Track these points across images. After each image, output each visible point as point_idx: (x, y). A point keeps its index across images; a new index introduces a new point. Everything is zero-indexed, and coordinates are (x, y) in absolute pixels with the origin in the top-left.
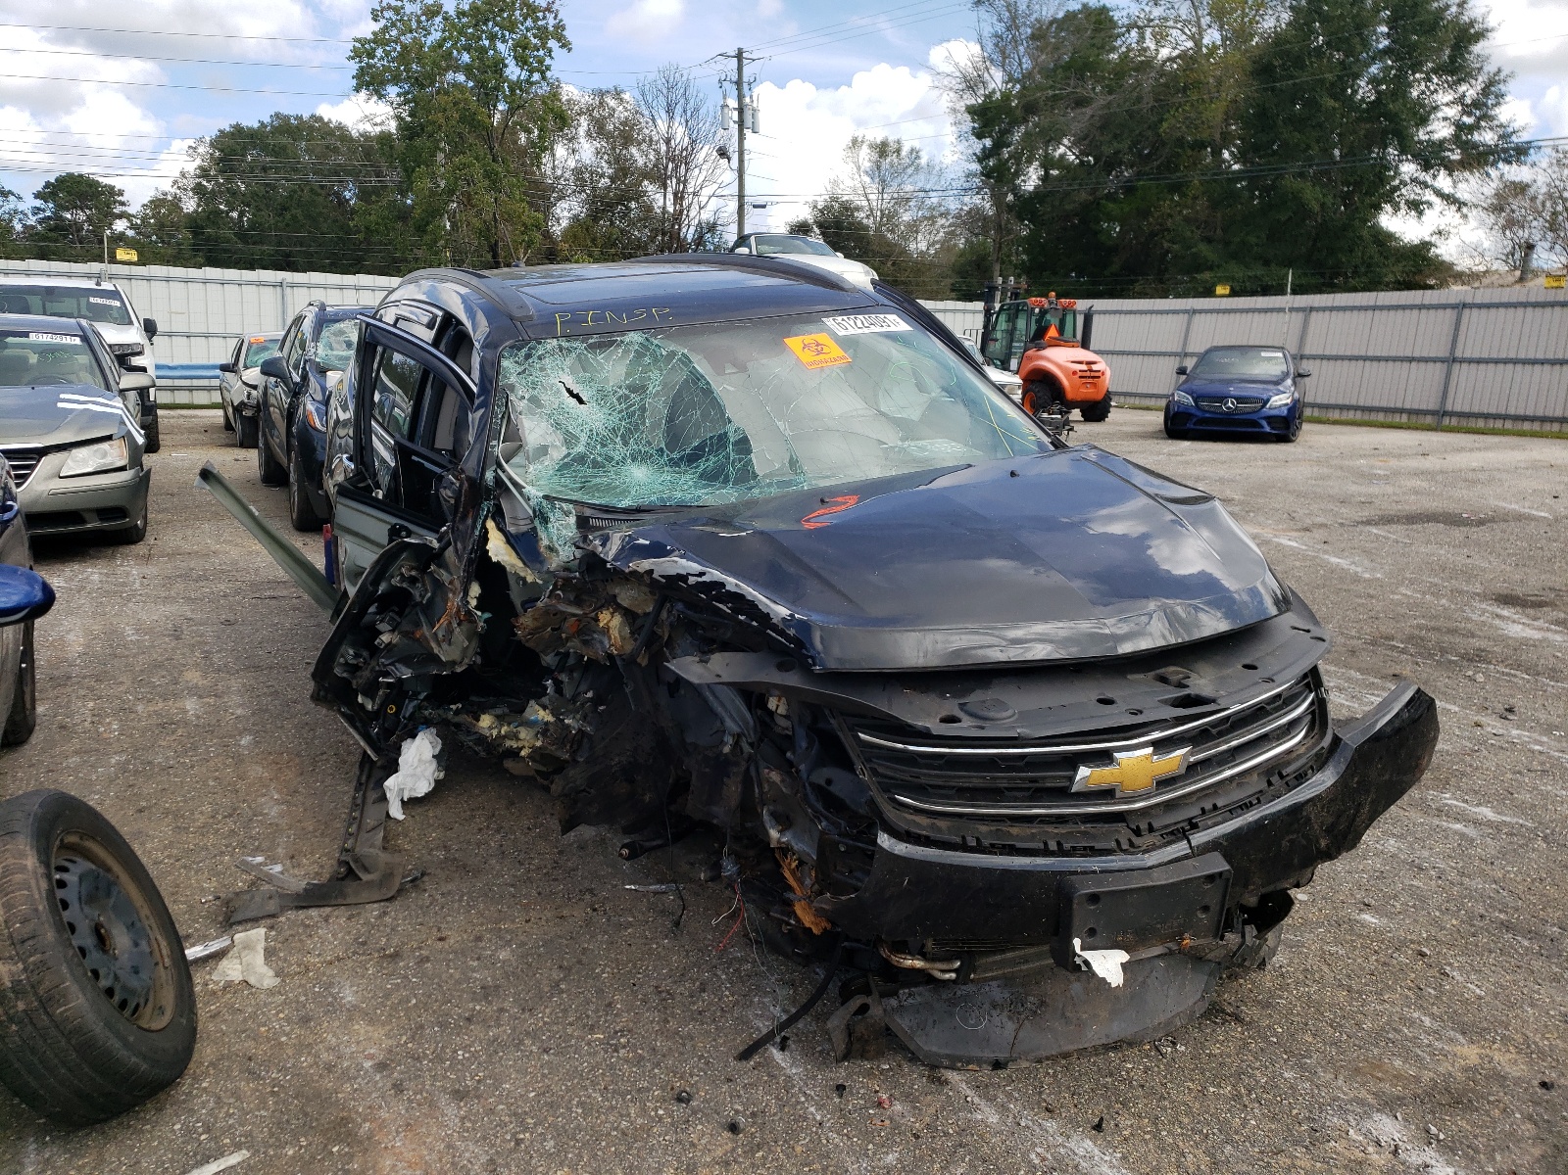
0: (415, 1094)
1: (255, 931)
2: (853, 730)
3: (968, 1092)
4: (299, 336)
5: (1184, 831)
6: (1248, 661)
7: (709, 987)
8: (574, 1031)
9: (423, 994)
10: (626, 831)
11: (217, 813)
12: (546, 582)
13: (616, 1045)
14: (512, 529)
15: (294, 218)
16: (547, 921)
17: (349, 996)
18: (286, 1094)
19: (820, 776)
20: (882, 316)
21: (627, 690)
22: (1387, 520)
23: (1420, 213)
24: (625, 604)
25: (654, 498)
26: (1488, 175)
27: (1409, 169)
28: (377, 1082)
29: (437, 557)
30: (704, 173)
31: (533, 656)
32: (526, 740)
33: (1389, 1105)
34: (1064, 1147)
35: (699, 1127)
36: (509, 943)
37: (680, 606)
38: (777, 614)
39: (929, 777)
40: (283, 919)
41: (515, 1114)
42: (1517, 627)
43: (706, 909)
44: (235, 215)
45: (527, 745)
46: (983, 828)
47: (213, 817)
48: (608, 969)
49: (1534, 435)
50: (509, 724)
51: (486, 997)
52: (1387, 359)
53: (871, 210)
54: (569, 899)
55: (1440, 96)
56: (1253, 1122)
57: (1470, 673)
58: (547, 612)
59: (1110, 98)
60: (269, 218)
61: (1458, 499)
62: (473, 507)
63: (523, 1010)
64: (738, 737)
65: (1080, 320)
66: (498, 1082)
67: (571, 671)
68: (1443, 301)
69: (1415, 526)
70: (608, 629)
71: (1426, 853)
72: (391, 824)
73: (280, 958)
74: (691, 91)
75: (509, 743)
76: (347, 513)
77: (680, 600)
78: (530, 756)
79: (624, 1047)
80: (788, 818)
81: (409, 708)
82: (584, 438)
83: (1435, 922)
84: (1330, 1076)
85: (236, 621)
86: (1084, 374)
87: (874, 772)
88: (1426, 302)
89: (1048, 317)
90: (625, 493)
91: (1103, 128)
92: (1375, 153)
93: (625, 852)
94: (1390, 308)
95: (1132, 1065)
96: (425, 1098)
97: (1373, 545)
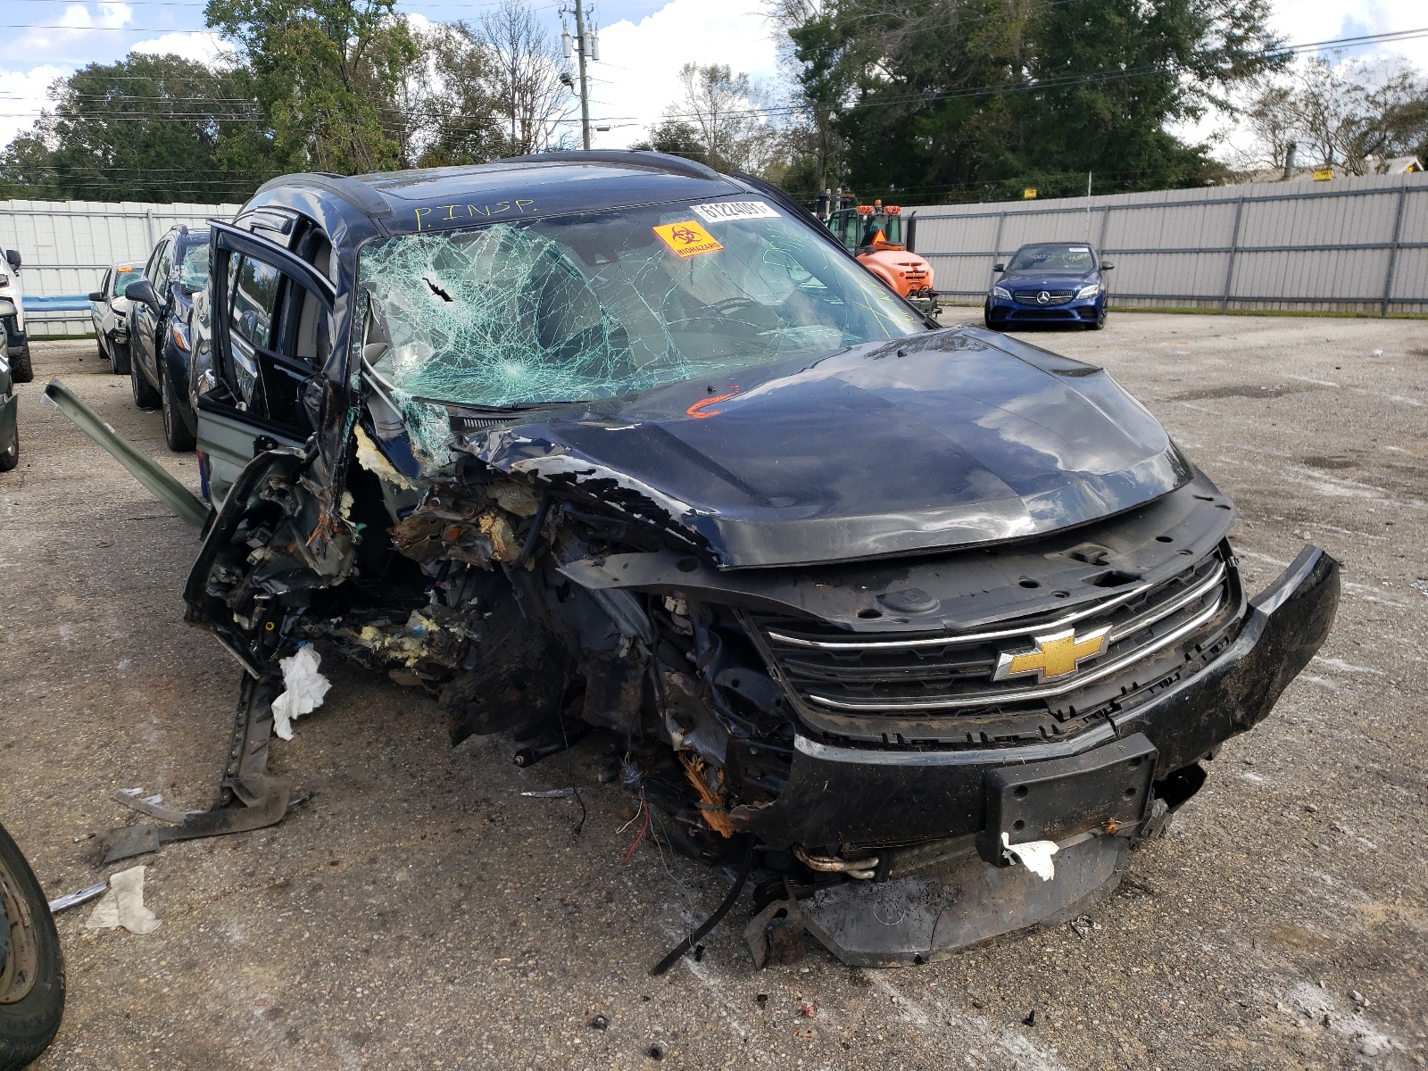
0: (312, 1042)
1: (133, 869)
2: (763, 628)
3: (893, 992)
4: (163, 261)
5: (1107, 714)
6: (1161, 534)
7: (616, 896)
8: (479, 955)
9: (317, 926)
10: (519, 738)
11: (93, 743)
12: (421, 489)
13: (524, 968)
14: (381, 435)
15: (158, 154)
16: (444, 836)
17: (236, 935)
18: (169, 1054)
19: (726, 678)
20: (749, 203)
21: (517, 598)
22: (1196, 395)
23: (1198, 119)
24: (508, 507)
25: (531, 395)
26: (1256, 82)
27: (1187, 78)
28: (269, 1032)
29: (305, 468)
30: (549, 101)
31: (414, 566)
32: (412, 651)
33: (1311, 972)
34: (999, 1046)
35: (619, 1055)
36: (405, 862)
37: (568, 507)
38: (676, 510)
39: (845, 674)
40: (163, 854)
41: (422, 1057)
42: (1329, 487)
43: (606, 812)
44: (99, 153)
45: (412, 655)
46: (904, 724)
47: (87, 748)
48: (510, 884)
49: (1305, 315)
50: (392, 635)
51: (384, 924)
52: (1177, 251)
53: (706, 132)
54: (465, 811)
55: (1213, 11)
56: (1182, 1002)
57: (1297, 531)
58: (425, 520)
59: (921, 19)
60: (135, 156)
61: (1254, 374)
62: (339, 414)
63: (424, 936)
64: (634, 640)
65: (904, 225)
66: (401, 1020)
67: (454, 578)
68: (1225, 197)
69: (1222, 400)
70: (490, 534)
71: (1293, 708)
72: (277, 743)
73: (160, 898)
74: (533, 24)
75: (393, 654)
76: (211, 428)
77: (568, 500)
78: (416, 666)
79: (533, 970)
80: (691, 720)
81: (288, 624)
82: (452, 338)
83: (1315, 776)
84: (1247, 946)
85: (113, 543)
86: (910, 275)
87: (788, 672)
88: (1210, 198)
89: (875, 224)
90: (499, 391)
91: (915, 49)
92: (1157, 65)
93: (520, 759)
94: (1178, 204)
95: (1054, 949)
96: (323, 1046)
97: (1188, 418)
